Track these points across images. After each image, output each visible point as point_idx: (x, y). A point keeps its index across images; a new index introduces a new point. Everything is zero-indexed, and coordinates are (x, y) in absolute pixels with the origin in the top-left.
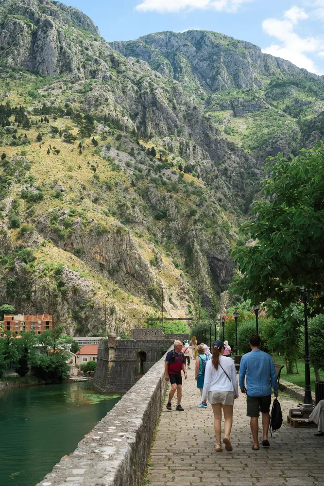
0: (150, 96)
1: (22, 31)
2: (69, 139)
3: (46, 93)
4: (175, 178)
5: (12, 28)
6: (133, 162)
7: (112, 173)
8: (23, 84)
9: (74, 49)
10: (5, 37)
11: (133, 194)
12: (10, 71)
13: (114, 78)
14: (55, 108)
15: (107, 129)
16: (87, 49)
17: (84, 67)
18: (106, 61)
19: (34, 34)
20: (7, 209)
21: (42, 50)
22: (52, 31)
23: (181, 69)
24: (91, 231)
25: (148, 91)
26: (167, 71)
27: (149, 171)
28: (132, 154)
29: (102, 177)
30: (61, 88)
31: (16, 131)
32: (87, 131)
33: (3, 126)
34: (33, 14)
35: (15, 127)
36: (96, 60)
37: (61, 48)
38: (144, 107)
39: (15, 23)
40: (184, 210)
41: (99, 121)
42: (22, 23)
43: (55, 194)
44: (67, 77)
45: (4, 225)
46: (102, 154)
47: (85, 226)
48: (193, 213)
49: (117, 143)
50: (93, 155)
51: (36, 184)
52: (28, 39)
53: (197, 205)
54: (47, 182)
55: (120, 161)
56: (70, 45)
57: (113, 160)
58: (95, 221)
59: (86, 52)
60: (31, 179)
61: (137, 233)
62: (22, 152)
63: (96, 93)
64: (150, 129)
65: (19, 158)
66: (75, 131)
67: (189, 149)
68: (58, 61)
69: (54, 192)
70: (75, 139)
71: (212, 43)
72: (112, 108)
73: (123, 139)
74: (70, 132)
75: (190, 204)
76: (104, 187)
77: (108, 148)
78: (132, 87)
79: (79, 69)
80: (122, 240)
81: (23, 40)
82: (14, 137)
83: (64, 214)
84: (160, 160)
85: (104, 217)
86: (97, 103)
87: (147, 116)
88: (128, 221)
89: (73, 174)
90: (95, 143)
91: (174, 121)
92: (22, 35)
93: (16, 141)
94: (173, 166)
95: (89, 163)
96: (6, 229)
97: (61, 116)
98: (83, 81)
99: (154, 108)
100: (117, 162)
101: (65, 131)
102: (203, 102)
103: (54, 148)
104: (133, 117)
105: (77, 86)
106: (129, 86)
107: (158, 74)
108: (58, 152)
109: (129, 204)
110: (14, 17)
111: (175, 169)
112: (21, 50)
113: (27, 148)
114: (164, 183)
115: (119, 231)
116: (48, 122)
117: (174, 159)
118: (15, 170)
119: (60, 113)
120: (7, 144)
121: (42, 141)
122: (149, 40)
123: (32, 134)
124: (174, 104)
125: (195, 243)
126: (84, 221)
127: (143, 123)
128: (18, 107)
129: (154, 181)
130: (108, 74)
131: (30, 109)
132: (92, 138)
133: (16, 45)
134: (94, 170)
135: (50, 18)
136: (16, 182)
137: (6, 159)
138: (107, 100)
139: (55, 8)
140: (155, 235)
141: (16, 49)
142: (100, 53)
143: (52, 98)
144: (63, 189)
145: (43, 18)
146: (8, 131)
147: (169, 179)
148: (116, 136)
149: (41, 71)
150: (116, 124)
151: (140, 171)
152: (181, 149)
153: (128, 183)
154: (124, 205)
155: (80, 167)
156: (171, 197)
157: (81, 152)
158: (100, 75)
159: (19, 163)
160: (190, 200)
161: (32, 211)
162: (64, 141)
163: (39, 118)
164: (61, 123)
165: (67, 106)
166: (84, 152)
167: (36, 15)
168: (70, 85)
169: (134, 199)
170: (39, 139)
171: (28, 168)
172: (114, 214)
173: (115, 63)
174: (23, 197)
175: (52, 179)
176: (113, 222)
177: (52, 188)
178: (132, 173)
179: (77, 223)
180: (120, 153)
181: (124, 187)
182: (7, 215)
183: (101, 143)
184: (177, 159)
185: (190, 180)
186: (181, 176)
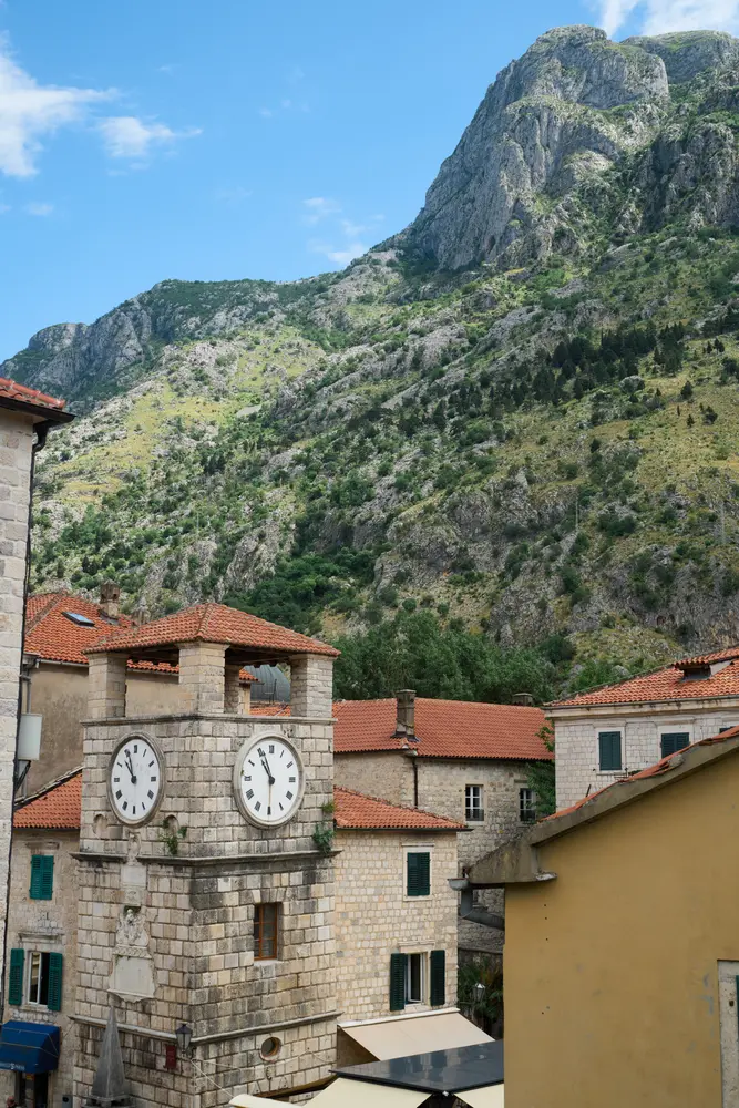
1: (722, 146)
5: (701, 144)
10: (686, 168)
12: (692, 240)
20: (562, 557)
31: (641, 386)
33: (622, 378)
35: (645, 376)
39: (706, 133)
42: (722, 128)
43: (662, 517)
45: (550, 590)
47: (701, 579)
51: (632, 499)
54: (654, 493)
58: (723, 567)
60: (629, 489)
62: (633, 431)
65: (622, 445)
69: (663, 511)
81: (723, 164)
82: (634, 400)
83: (662, 556)
92: (720, 155)
93: (635, 406)
96: (550, 596)
103: (710, 410)
108: (714, 417)
110: (705, 121)
112: (719, 188)
113: (654, 419)
116: (722, 350)
118: (609, 472)
120: (616, 417)
121: (691, 398)
123: (676, 383)
126: (700, 568)
128: (672, 325)
131: (699, 325)
133: (709, 179)
136: (600, 498)
137: (600, 450)
141: (709, 189)
144: (683, 502)
146: (627, 388)
159: (620, 456)
161: (608, 556)
163: (707, 343)
170: (686, 393)
171: (632, 465)
174: (600, 529)
175: (670, 482)
177: (662, 502)
179: (685, 573)
182: (558, 570)
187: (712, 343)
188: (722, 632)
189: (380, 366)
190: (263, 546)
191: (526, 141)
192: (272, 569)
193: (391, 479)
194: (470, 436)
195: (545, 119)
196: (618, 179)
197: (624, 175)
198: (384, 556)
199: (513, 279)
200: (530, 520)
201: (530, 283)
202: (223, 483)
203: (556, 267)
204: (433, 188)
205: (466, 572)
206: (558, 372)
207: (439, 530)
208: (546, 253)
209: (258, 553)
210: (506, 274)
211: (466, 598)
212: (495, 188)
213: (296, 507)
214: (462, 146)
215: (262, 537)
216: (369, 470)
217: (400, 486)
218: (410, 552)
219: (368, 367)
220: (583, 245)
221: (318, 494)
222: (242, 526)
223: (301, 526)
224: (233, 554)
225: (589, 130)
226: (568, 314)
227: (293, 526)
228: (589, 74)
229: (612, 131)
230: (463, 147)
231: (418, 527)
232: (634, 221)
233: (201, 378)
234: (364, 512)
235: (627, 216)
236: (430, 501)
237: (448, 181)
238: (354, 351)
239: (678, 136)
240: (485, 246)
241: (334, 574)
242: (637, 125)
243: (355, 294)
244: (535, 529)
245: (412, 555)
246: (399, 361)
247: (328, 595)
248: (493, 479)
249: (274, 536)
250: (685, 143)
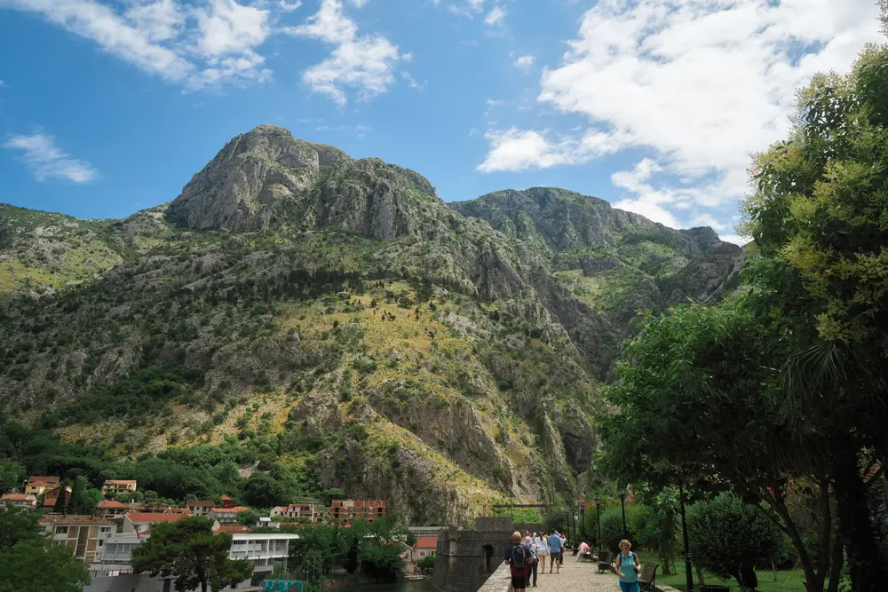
0: (492, 256)
1: (357, 195)
2: (405, 304)
3: (381, 257)
4: (521, 343)
5: (348, 192)
6: (474, 327)
7: (451, 339)
8: (357, 248)
9: (411, 211)
10: (340, 202)
11: (475, 363)
12: (345, 235)
13: (453, 239)
14: (390, 272)
15: (446, 292)
16: (424, 211)
17: (421, 228)
18: (444, 222)
19: (370, 198)
20: (338, 380)
21: (378, 213)
22: (389, 194)
23: (525, 226)
24: (429, 403)
25: (490, 251)
26: (509, 230)
27: (492, 337)
28: (473, 319)
29: (441, 344)
30: (397, 251)
31: (349, 297)
32: (425, 295)
33: (336, 292)
34: (369, 178)
35: (348, 293)
36: (434, 222)
37: (398, 210)
38: (486, 269)
39: (350, 188)
40: (533, 379)
41: (437, 285)
42: (358, 187)
43: (389, 364)
44: (404, 239)
45: (335, 399)
46: (441, 319)
47: (422, 399)
48: (542, 382)
49: (457, 307)
50: (431, 320)
51: (370, 353)
52: (364, 203)
53: (546, 374)
54: (381, 351)
55: (460, 326)
56: (406, 207)
57: (453, 325)
58: (434, 393)
59: (424, 213)
60: (365, 348)
61: (480, 406)
62: (356, 319)
63: (434, 255)
64: (492, 291)
65: (351, 325)
66: (412, 296)
67: (536, 312)
68: (394, 224)
69: (388, 361)
70: (412, 303)
71: (557, 200)
72: (451, 270)
73: (463, 303)
74: (406, 296)
75: (539, 372)
76: (443, 355)
77: (447, 313)
78: (473, 248)
79: (416, 231)
80: (463, 414)
81: (358, 203)
82: (347, 303)
83: (399, 385)
84: (504, 324)
85: (443, 388)
86: (436, 265)
87: (489, 277)
88: (472, 392)
89: (410, 341)
90: (433, 307)
91: (518, 282)
92: (357, 199)
93: (349, 307)
94: (518, 330)
95: (426, 329)
96: (336, 402)
97: (397, 281)
98: (420, 244)
99: (497, 269)
100: (456, 327)
101: (401, 295)
102: (549, 261)
103: (389, 314)
104: (474, 279)
105: (413, 249)
106: (470, 247)
107: (500, 233)
108: (393, 318)
109: (471, 374)
110: (350, 182)
111: (521, 334)
112: (356, 214)
113: (361, 314)
114: (509, 350)
115: (459, 404)
116: (383, 287)
117: (519, 322)
118: (347, 338)
119: (396, 277)
120: (339, 311)
121: (377, 307)
122: (489, 199)
123: (366, 299)
124: (517, 264)
125: (546, 417)
126: (422, 393)
127: (485, 285)
128: (352, 271)
129: (498, 347)
130: (447, 235)
131: (365, 273)
132: (429, 302)
133: (352, 208)
134: (432, 336)
135: (386, 181)
136: (348, 352)
137: (339, 326)
138: (445, 261)
139: (392, 171)
140: (500, 408)
141: (351, 213)
142: (438, 214)
143: (388, 262)
144: (399, 358)
145: (379, 182)
146: (342, 297)
147: (514, 345)
148: (455, 299)
149: (376, 234)
150: (455, 286)
151: (482, 337)
152: (527, 313)
153: (469, 351)
154: (465, 374)
155: (416, 334)
156: (517, 365)
157: (417, 318)
158: (439, 236)
159: (352, 331)
160: (539, 368)
161: (365, 382)
162: (400, 306)
163: (374, 282)
164: (396, 287)
165: (403, 269)
166: (422, 317)
167: (373, 179)
168: (407, 248)
169: (476, 368)
170: (373, 304)
171: (361, 336)
172: (454, 384)
173: (454, 224)
174: (355, 367)
175: (387, 346)
176: (454, 394)
177: (387, 357)
178: (473, 339)
179: (414, 395)
180: (460, 317)
181: (465, 355)
182: (337, 387)
183: (439, 307)
184: (523, 323)
185: (538, 346)
186: (528, 342)
187: (378, 283)
188: (435, 428)
189: (175, 268)
190: (121, 359)
191: (249, 172)
192: (127, 374)
193: (210, 328)
194: (256, 309)
195: (260, 165)
196: (302, 200)
197: (306, 199)
198: (211, 372)
199: (249, 237)
200: (303, 360)
201: (257, 240)
202: (78, 319)
203: (271, 235)
204: (188, 186)
205: (264, 386)
206: (296, 285)
207: (248, 359)
208: (265, 227)
209: (118, 363)
210: (244, 234)
211: (268, 400)
212: (230, 192)
213: (143, 338)
214: (207, 169)
215: (121, 353)
216: (194, 320)
217: (218, 332)
218: (229, 371)
219: (167, 267)
220: (285, 228)
221: (158, 331)
222: (105, 346)
223: (147, 349)
224: (98, 362)
225: (282, 176)
226: (291, 258)
227: (141, 349)
228: (283, 150)
229: (293, 179)
231: (235, 357)
232: (311, 221)
233: (42, 258)
234: (193, 344)
235: (308, 218)
236: (239, 343)
237: (197, 184)
238: (156, 258)
239: (335, 186)
240: (221, 219)
241: (173, 380)
242: (306, 180)
243: (139, 230)
244: (304, 366)
245: (230, 373)
246: (187, 267)
247: (172, 392)
248: (280, 334)
249: (129, 353)
250: (338, 191)
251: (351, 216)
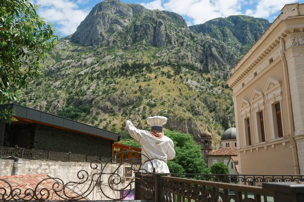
0: (209, 52)
2: (169, 77)
3: (160, 55)
4: (220, 92)
5: (145, 27)
6: (199, 85)
7: (188, 91)
8: (149, 52)
9: (173, 33)
10: (142, 31)
11: (198, 101)
12: (144, 46)
13: (192, 45)
14: (163, 62)
15: (187, 70)
16: (179, 33)
17: (177, 41)
18: (187, 37)
19: (155, 28)
20: (141, 111)
21: (158, 35)
22: (162, 26)
23: (227, 35)
24: (177, 119)
25: (208, 49)
26: (220, 37)
27: (207, 89)
28: (198, 82)
29: (184, 94)
30: (166, 52)
31: (146, 75)
32: (178, 72)
33: (140, 73)
34: (154, 19)
35: (145, 73)
36: (183, 37)
37: (167, 33)
38: (207, 57)
39: (146, 25)
40: (224, 107)
41: (183, 67)
42: (149, 24)
43: (161, 103)
44: (170, 47)
45: (140, 118)
46: (184, 82)
47: (175, 117)
48: (228, 108)
49: (192, 77)
50: (180, 83)
51: (153, 99)
52: (152, 31)
53: (230, 105)
54: (158, 98)
55: (193, 85)
56: (171, 32)
57: (189, 85)
58: (179, 115)
59: (178, 34)
60: (152, 97)
61: (200, 119)
62: (148, 85)
63: (182, 54)
64: (210, 67)
65: (146, 87)
66: (172, 73)
67: (228, 76)
68: (166, 40)
69: (161, 102)
70: (172, 76)
71: (242, 21)
72: (190, 60)
73: (194, 75)
74: (170, 73)
75: (227, 104)
76: (185, 98)
77: (187, 80)
78: (201, 48)
79: (175, 42)
80: (191, 123)
81: (150, 31)
82: (145, 78)
83: (165, 112)
84: (213, 83)
85: (183, 113)
86: (183, 58)
87: (208, 61)
88: (196, 114)
89: (170, 93)
90: (181, 77)
91: (222, 63)
92: (149, 29)
93: (146, 79)
94: (219, 85)
95: (178, 87)
96: (140, 120)
97: (166, 66)
98: (176, 48)
99: (212, 57)
100: (191, 86)
101: (168, 73)
102: (238, 50)
103: (162, 81)
104: (201, 62)
105: (174, 51)
106: (199, 48)
107: (214, 39)
108: (164, 83)
109: (196, 106)
110: (146, 22)
111: (220, 87)
112: (149, 36)
113: (151, 82)
114: (214, 95)
115: (190, 119)
116: (160, 69)
117: (220, 82)
118: (145, 93)
119: (165, 64)
120: (142, 81)
121: (157, 78)
122: (210, 22)
123: (153, 75)
124: (221, 54)
125: (229, 123)
126: (174, 115)
127: (207, 65)
128: (147, 63)
129: (209, 94)
130: (189, 43)
131: (153, 63)
132: (180, 75)
133: (147, 34)
134: (180, 90)
135: (161, 20)
136: (145, 98)
137: (141, 88)
138: (187, 56)
139: (164, 15)
140: (209, 120)
141: (147, 36)
142: (185, 34)
143: (162, 58)
144: (165, 101)
145: (158, 21)
146: (142, 75)
147: (217, 92)
148: (191, 73)
149: (158, 45)
150: (192, 67)
151: (202, 89)
152: (224, 77)
153: (196, 96)
154: (194, 106)
155: (173, 89)
156: (217, 101)
157: (174, 82)
158: (185, 44)
159: (147, 90)
160: (227, 102)
161: (152, 111)
162: (167, 78)
163: (156, 67)
164: (166, 69)
165: (169, 61)
166: (176, 82)
167: (155, 20)
168: (171, 50)
169: (199, 103)
170: (156, 77)
171: (150, 92)
172: (189, 111)
173: (192, 38)
174: (148, 105)
175: (161, 96)
176: (189, 115)
177: (160, 100)
178: (198, 91)
179: (171, 116)
180: (193, 81)
181: (194, 98)
182: (141, 114)
183: (184, 77)
184: (222, 82)
185: (228, 92)
186: (223, 90)
187: (158, 68)
189: (76, 65)
190: (59, 104)
191: (103, 20)
192: (61, 110)
193: (91, 90)
194: (108, 82)
195: (108, 16)
196: (126, 31)
197: (127, 30)
198: (93, 108)
199: (104, 49)
200: (127, 102)
201: (108, 50)
202: (42, 88)
203: (113, 48)
204: (79, 27)
205: (113, 113)
206: (124, 70)
207: (106, 103)
208: (111, 45)
209: (58, 105)
210: (102, 48)
211: (114, 119)
212: (96, 29)
213: (66, 95)
215: (58, 102)
216: (85, 87)
217: (94, 92)
218: (99, 108)
219: (73, 65)
220: (119, 44)
221: (71, 93)
222: (53, 99)
223: (68, 100)
224: (51, 106)
225: (117, 20)
226: (122, 58)
227: (66, 100)
228: (117, 8)
229: (122, 21)
230: (86, 19)
231: (101, 102)
232: (130, 40)
234: (85, 97)
235: (128, 39)
236: (102, 96)
237: (82, 26)
238: (68, 61)
239: (139, 24)
240: (93, 41)
241: (79, 112)
242: (127, 21)
243: (61, 48)
244: (128, 105)
245: (100, 109)
246: (81, 64)
247: (79, 117)
248: (118, 92)
249: (61, 101)
250: (141, 26)
251: (147, 37)
